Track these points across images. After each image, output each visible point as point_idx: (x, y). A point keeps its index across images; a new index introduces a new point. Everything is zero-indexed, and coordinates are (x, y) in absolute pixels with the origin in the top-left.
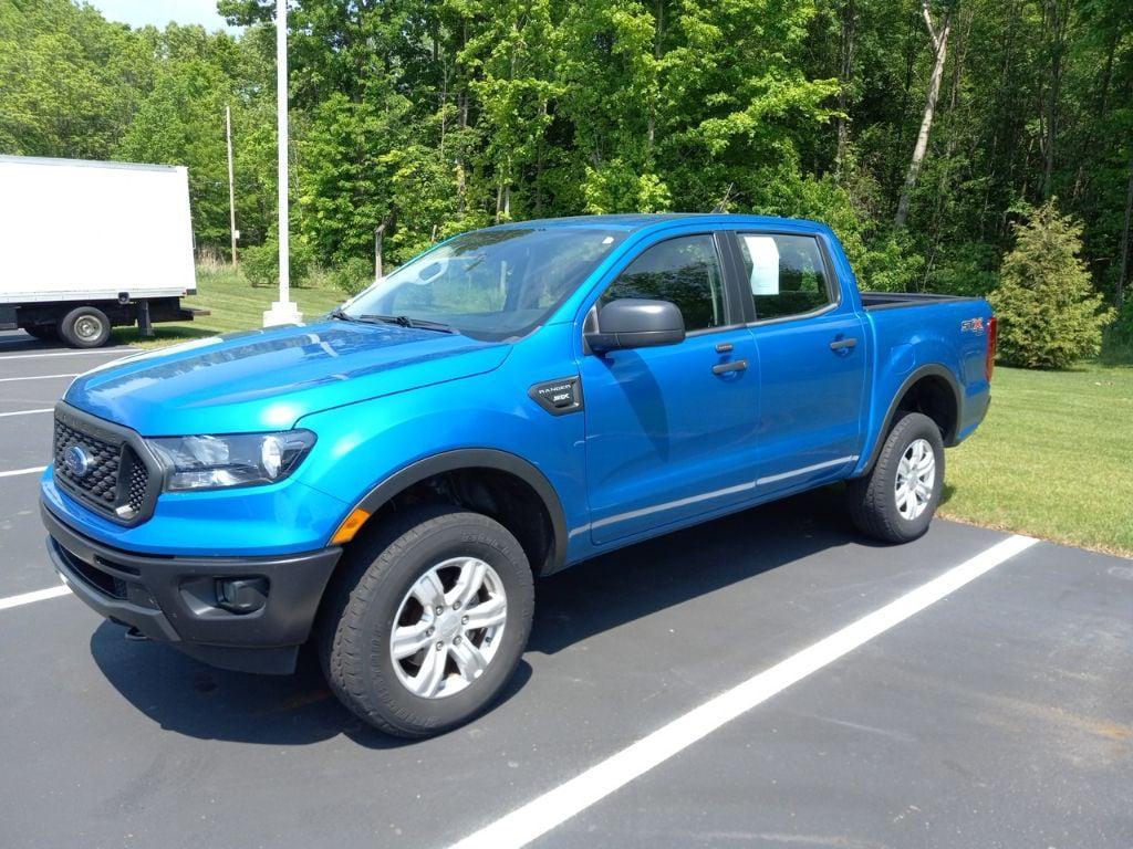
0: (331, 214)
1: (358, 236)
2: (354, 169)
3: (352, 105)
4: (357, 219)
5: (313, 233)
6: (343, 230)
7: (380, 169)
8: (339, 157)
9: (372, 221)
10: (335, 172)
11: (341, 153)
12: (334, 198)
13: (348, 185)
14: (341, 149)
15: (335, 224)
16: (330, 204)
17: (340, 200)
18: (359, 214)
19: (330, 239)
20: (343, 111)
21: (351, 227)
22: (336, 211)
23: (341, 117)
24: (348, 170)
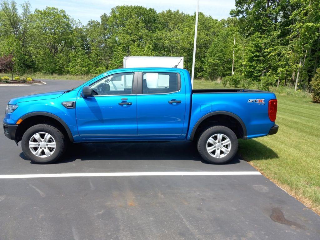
0: (250, 67)
1: (257, 73)
2: (258, 54)
3: (261, 35)
4: (257, 68)
5: (245, 72)
6: (253, 71)
7: (266, 54)
8: (254, 51)
9: (262, 69)
10: (253, 55)
11: (255, 50)
12: (251, 62)
13: (256, 59)
14: (256, 48)
15: (251, 70)
16: (250, 64)
17: (253, 63)
18: (258, 67)
19: (249, 74)
20: (258, 37)
21: (256, 71)
22: (252, 66)
23: (257, 39)
24: (257, 54)
